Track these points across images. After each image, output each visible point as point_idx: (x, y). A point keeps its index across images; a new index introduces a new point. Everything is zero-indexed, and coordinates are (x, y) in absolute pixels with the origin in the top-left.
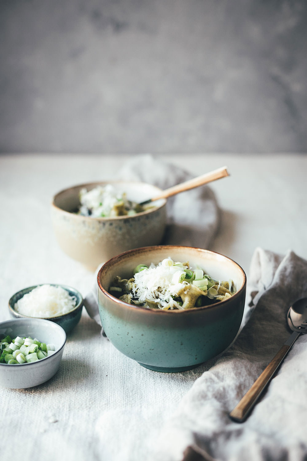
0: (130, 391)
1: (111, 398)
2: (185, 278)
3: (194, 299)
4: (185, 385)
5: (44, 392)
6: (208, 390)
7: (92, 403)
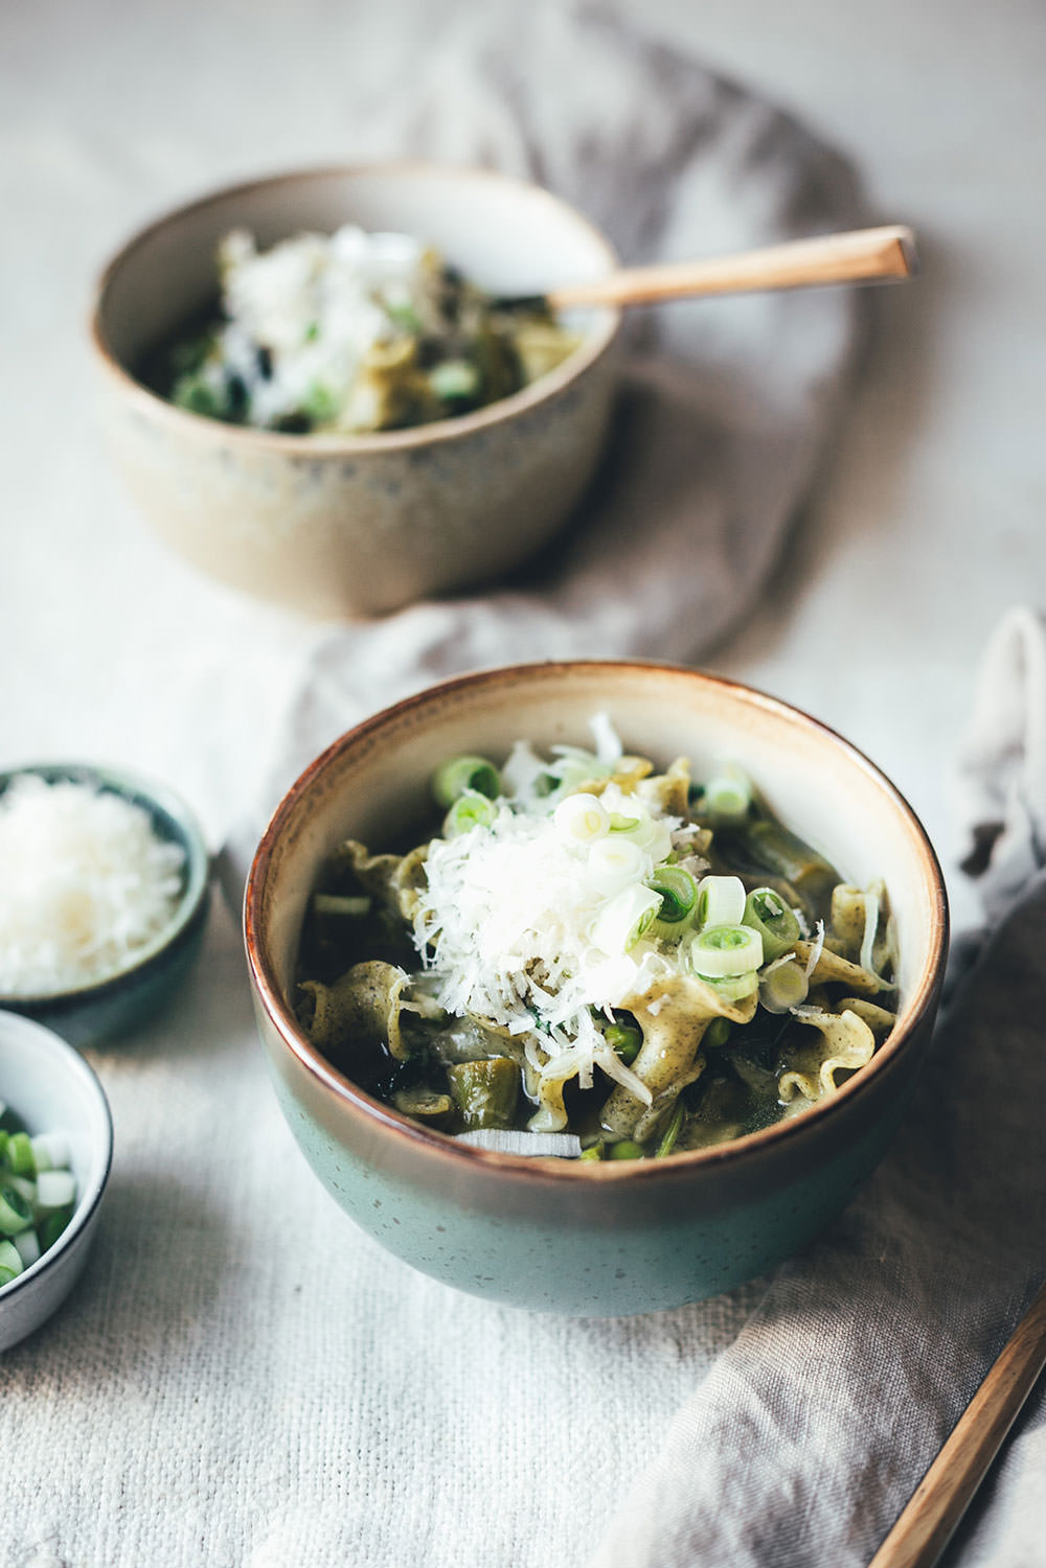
0: (390, 1404)
1: (303, 1442)
2: (658, 917)
3: (690, 1037)
4: (635, 1369)
5: (19, 1382)
6: (726, 1503)
7: (220, 1473)
